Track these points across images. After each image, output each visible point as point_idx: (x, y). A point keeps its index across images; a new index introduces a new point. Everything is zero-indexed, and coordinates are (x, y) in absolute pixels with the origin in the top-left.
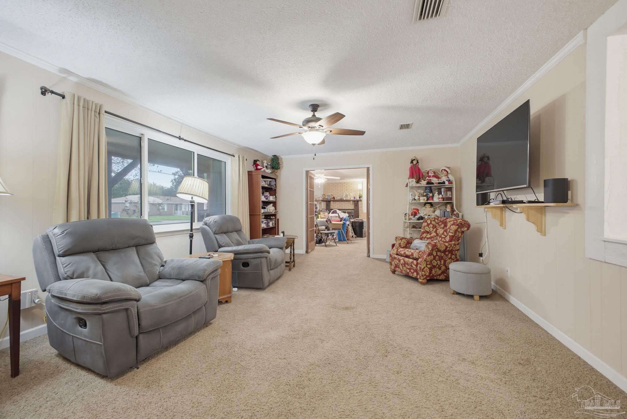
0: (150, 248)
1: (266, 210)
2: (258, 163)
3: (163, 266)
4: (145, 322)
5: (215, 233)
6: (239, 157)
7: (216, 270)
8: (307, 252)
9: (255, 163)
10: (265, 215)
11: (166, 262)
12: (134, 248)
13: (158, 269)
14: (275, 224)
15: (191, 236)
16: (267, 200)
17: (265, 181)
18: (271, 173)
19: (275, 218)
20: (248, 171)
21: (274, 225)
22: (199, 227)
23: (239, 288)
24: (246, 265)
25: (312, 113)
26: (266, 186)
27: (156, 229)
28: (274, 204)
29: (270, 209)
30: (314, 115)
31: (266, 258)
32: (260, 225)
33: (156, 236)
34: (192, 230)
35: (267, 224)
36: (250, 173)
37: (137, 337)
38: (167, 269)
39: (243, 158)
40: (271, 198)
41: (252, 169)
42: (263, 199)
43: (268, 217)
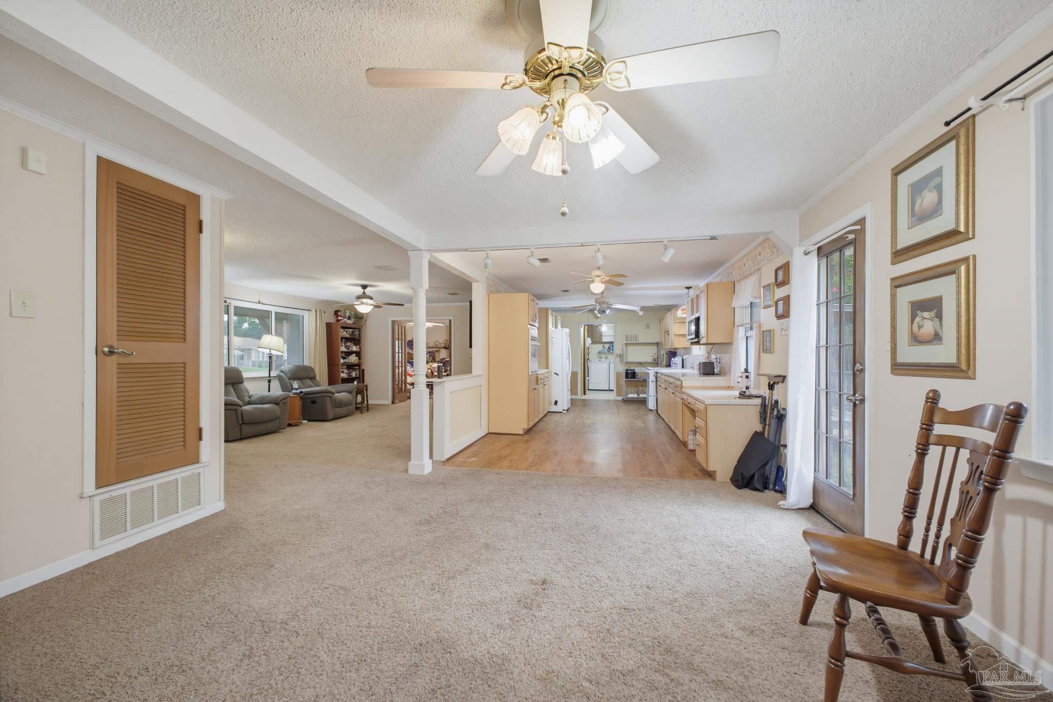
0: (241, 386)
1: (347, 360)
2: (339, 313)
3: (250, 397)
4: (245, 418)
5: (289, 379)
6: (316, 311)
7: (286, 398)
8: (393, 402)
9: (336, 313)
10: (346, 365)
11: (251, 395)
12: (231, 385)
13: (247, 399)
14: (360, 374)
15: (269, 381)
16: (348, 350)
17: (347, 332)
18: (353, 323)
19: (359, 368)
20: (327, 323)
21: (358, 374)
22: (276, 375)
23: (309, 421)
24: (314, 402)
25: (363, 290)
26: (348, 336)
27: (245, 375)
28: (358, 354)
29: (353, 359)
30: (364, 293)
31: (331, 397)
32: (339, 375)
33: (245, 380)
34: (270, 377)
35: (349, 374)
36: (329, 325)
37: (241, 425)
38: (253, 398)
39: (320, 311)
40: (355, 348)
41: (332, 320)
42: (343, 349)
43: (350, 367)
